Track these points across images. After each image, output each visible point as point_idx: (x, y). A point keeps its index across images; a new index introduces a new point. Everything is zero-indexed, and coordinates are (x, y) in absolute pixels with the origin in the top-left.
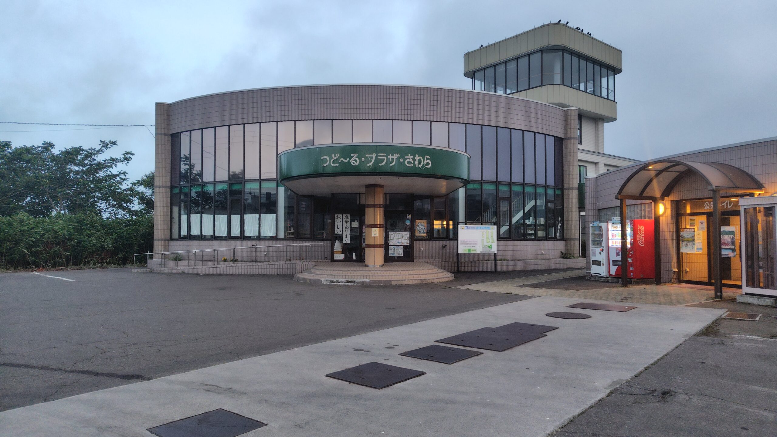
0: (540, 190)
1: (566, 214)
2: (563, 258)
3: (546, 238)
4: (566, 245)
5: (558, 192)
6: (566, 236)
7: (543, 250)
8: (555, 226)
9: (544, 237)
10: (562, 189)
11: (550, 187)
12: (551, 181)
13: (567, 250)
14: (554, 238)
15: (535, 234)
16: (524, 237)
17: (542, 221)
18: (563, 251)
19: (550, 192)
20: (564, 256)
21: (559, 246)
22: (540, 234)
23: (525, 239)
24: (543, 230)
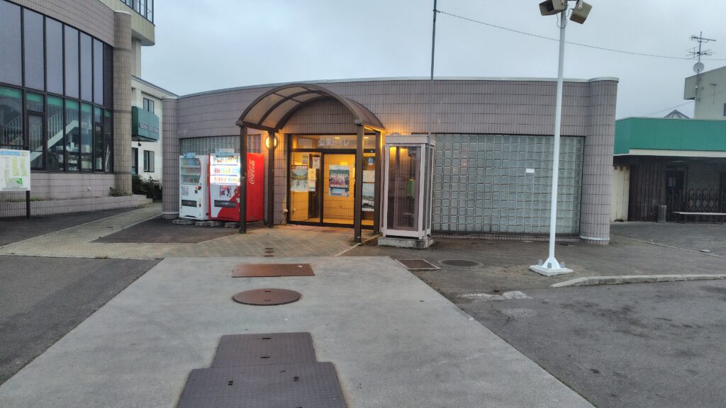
0: (86, 109)
1: (115, 142)
2: (113, 195)
3: (94, 170)
4: (117, 180)
5: (107, 114)
6: (116, 169)
7: (90, 186)
8: (103, 155)
9: (90, 169)
10: (112, 111)
11: (98, 106)
12: (99, 99)
13: (117, 185)
14: (103, 171)
15: (79, 165)
16: (64, 168)
17: (87, 148)
18: (113, 187)
19: (98, 112)
20: (115, 193)
21: (108, 181)
22: (85, 165)
23: (65, 171)
24: (88, 160)
